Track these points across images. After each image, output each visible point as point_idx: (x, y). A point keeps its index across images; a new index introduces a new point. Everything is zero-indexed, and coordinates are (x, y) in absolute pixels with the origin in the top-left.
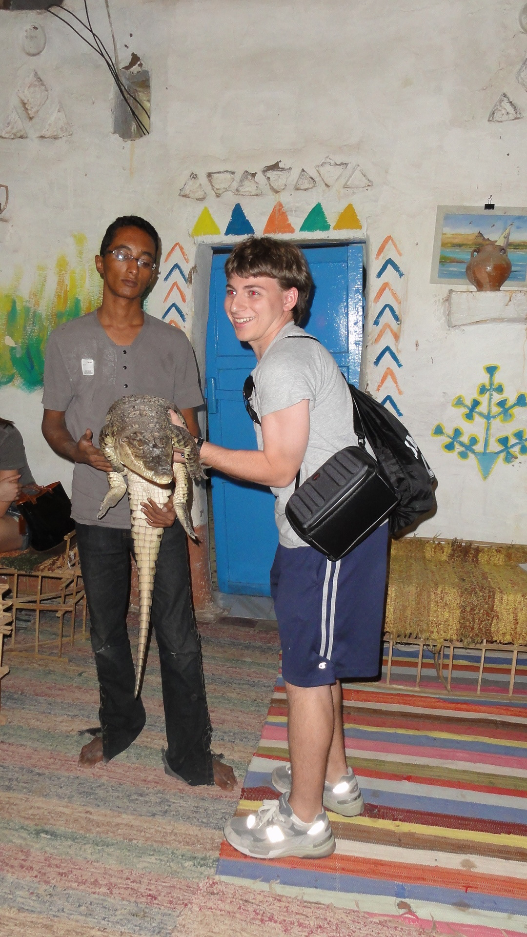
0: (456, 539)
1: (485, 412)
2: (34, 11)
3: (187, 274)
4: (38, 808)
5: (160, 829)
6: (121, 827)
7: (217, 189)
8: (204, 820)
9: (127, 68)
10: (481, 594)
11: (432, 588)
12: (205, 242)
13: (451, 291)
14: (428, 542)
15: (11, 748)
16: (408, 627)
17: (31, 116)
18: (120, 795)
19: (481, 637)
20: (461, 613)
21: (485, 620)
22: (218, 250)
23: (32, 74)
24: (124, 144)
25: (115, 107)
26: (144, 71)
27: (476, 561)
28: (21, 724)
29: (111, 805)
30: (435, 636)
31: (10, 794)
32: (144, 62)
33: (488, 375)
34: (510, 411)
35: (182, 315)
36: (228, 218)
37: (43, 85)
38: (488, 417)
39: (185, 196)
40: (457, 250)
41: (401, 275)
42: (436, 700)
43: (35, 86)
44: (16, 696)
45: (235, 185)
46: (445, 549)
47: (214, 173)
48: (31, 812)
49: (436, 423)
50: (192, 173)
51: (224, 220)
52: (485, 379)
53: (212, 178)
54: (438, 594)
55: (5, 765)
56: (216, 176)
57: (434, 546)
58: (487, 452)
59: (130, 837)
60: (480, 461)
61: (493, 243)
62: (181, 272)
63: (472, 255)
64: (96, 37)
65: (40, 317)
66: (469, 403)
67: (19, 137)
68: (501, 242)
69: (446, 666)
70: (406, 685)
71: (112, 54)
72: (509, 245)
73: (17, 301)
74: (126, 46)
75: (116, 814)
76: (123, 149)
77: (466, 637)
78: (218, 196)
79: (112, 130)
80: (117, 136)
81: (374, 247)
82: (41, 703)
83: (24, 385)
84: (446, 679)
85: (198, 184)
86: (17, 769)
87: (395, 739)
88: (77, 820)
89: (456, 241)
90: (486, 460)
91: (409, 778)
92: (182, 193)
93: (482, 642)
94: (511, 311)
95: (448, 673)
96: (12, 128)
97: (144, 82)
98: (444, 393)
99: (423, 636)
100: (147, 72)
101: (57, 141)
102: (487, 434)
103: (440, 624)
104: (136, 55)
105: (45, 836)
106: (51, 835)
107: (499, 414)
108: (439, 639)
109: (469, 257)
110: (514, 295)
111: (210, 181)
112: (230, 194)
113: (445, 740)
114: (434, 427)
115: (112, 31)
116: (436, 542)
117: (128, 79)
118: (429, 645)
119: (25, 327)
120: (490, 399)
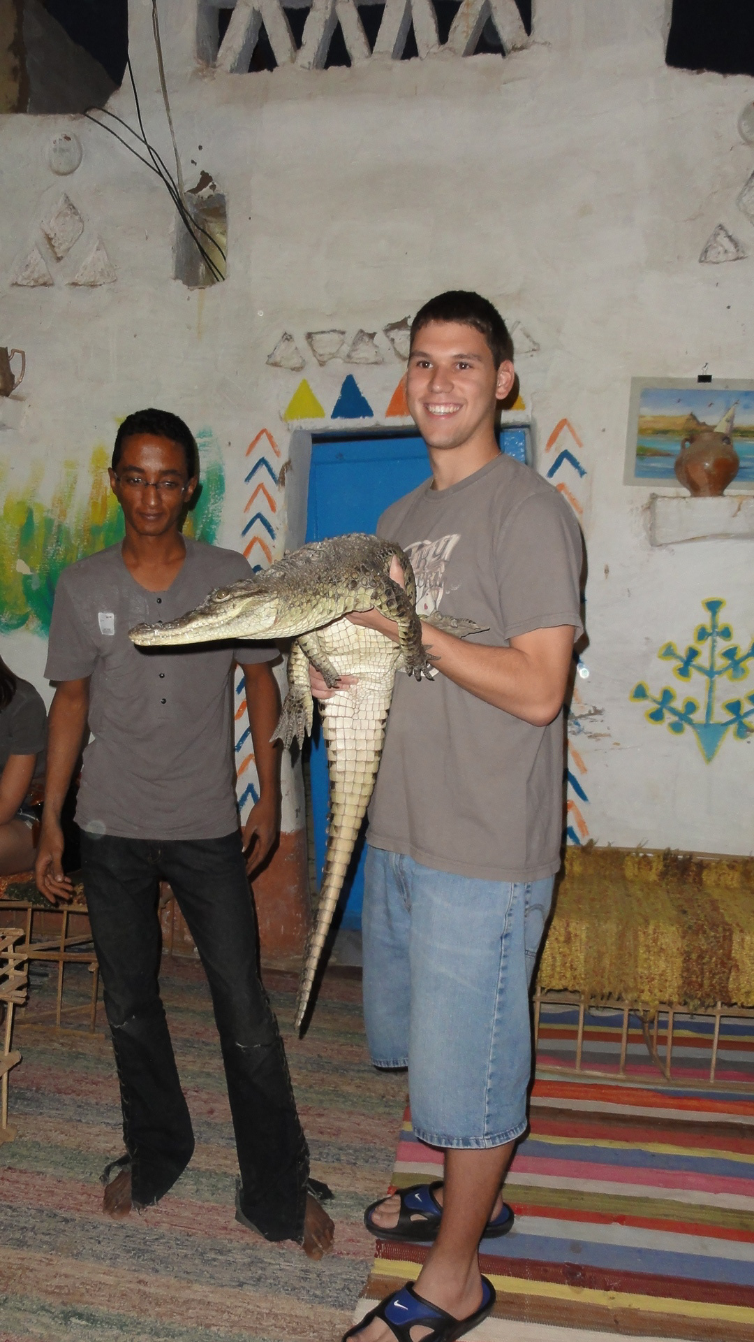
0: (669, 849)
1: (707, 665)
2: (67, 116)
3: (277, 472)
4: (66, 1276)
5: (250, 1307)
6: (193, 1304)
7: (321, 355)
8: (318, 1293)
9: (194, 191)
10: (712, 934)
11: (640, 925)
12: (304, 428)
13: (654, 497)
14: (629, 854)
15: (24, 1178)
16: (606, 983)
17: (59, 255)
18: (190, 1252)
19: (714, 998)
20: (684, 962)
21: (719, 973)
22: (320, 438)
23: (62, 199)
24: (190, 293)
25: (177, 243)
26: (219, 195)
27: (699, 882)
28: (37, 1139)
29: (176, 1268)
30: (646, 996)
31: (25, 1253)
32: (218, 183)
33: (709, 614)
34: (742, 664)
35: (270, 530)
36: (336, 395)
37: (76, 213)
38: (711, 673)
39: (275, 364)
40: (661, 438)
41: (582, 473)
42: (650, 1094)
43: (66, 215)
44: (29, 1094)
45: (346, 349)
46: (654, 865)
47: (316, 333)
48: (56, 1282)
49: (636, 683)
50: (286, 333)
51: (330, 397)
52: (704, 618)
53: (313, 340)
54: (649, 935)
55: (14, 1205)
56: (318, 337)
57: (637, 860)
58: (711, 722)
59: (207, 1322)
60: (701, 737)
61: (710, 429)
62: (270, 470)
63: (683, 446)
64: (152, 151)
65: (68, 533)
66: (683, 653)
67: (42, 285)
68: (722, 428)
69: (662, 1040)
70: (605, 1071)
71: (173, 173)
72: (735, 431)
73: (34, 510)
74: (193, 162)
75: (184, 1283)
76: (188, 299)
77: (692, 997)
78: (322, 364)
79: (172, 274)
80: (180, 282)
81: (543, 435)
82: (65, 1105)
83: (42, 628)
84: (663, 1059)
85: (294, 348)
86: (33, 1212)
87: (595, 1156)
88: (125, 1295)
89: (660, 426)
90: (710, 735)
91: (621, 1220)
92: (271, 361)
93: (715, 1005)
94: (740, 525)
95: (664, 1051)
96: (32, 272)
97: (217, 209)
98: (647, 639)
99: (629, 997)
100: (222, 197)
101: (95, 290)
102: (710, 697)
103: (653, 979)
104: (208, 174)
105: (78, 1321)
106: (88, 1320)
107: (727, 669)
108: (655, 1000)
109: (678, 448)
110: (744, 502)
111: (311, 345)
112: (340, 361)
113: (668, 1157)
114: (633, 687)
115: (174, 142)
116: (641, 855)
117: (196, 206)
118: (638, 1010)
119: (45, 547)
120: (713, 647)
